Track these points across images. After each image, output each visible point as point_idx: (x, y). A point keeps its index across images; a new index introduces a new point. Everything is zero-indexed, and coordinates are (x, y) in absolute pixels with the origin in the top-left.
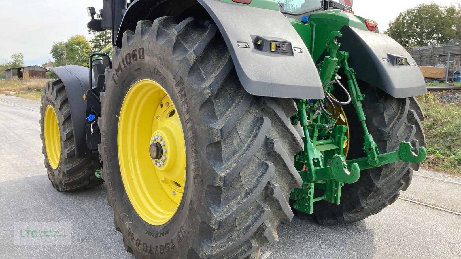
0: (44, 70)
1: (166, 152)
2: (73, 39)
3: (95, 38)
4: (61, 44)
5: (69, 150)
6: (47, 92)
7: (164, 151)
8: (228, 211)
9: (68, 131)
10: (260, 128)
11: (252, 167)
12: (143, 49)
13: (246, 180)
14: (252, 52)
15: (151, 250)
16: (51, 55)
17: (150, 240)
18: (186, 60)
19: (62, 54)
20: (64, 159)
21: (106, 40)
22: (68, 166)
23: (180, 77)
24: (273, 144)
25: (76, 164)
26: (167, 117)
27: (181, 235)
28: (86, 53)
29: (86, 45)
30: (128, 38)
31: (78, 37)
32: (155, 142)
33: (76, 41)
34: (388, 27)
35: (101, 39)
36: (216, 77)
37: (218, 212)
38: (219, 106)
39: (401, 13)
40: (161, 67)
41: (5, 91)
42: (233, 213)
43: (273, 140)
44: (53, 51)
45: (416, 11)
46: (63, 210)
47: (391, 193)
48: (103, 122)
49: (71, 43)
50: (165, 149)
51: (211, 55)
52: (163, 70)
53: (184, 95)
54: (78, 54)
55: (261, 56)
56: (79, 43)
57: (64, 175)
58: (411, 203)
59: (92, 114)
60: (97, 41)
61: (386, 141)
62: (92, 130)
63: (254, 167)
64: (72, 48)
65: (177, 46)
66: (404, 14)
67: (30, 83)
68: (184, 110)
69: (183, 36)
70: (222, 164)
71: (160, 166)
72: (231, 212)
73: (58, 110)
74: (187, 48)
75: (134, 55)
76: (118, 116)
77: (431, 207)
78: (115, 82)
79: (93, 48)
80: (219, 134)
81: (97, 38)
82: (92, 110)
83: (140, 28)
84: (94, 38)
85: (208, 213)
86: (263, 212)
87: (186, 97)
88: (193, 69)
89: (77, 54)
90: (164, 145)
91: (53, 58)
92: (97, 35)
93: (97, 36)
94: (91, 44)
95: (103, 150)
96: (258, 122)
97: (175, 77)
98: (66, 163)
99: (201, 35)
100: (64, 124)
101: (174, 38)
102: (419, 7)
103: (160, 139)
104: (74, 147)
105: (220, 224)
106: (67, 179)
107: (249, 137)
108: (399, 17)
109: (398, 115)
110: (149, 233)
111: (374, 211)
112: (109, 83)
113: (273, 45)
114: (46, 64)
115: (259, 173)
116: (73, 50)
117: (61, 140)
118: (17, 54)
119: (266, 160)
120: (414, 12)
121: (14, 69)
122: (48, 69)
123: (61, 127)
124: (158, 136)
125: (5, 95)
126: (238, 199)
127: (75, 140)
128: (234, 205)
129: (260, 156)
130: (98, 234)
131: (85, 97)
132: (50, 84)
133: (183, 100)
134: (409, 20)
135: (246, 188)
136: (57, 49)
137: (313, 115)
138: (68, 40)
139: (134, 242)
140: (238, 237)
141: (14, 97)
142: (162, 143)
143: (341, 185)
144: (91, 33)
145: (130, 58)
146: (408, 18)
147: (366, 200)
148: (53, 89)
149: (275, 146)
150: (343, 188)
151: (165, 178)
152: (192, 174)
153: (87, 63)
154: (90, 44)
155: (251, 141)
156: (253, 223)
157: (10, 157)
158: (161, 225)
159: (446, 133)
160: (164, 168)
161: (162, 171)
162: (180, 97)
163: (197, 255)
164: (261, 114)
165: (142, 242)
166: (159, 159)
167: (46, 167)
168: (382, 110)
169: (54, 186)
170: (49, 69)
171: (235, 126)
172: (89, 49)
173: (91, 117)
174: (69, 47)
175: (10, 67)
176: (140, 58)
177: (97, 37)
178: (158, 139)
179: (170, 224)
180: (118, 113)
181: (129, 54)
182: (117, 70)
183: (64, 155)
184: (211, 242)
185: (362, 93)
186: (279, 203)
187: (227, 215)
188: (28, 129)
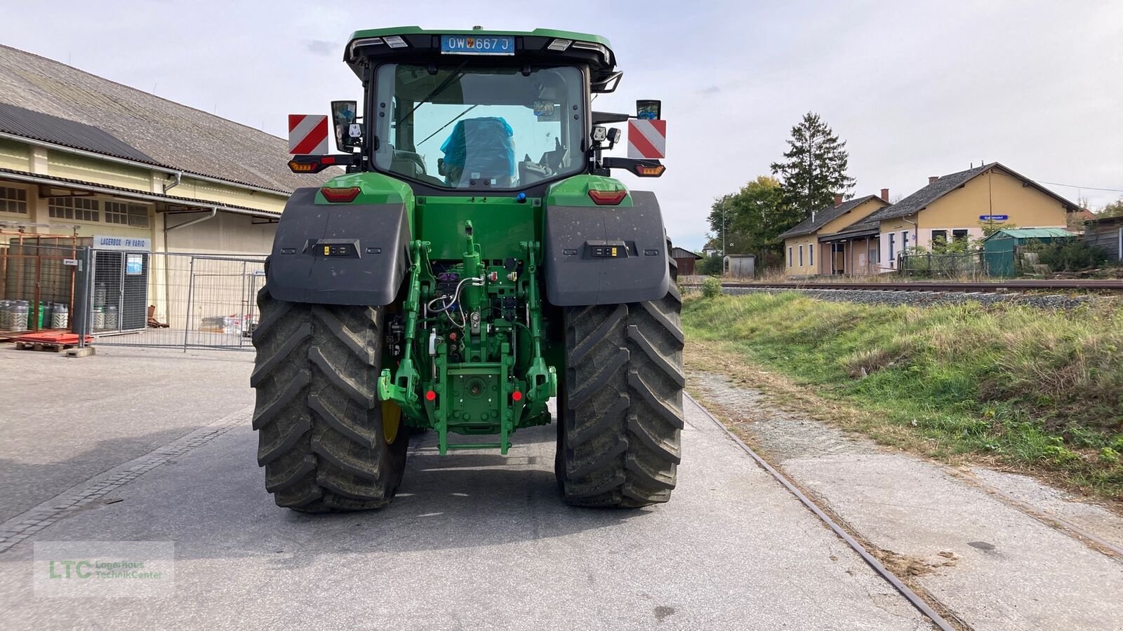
3: (787, 182)
14: (297, 257)
21: (810, 184)
31: (763, 181)
33: (757, 189)
35: (800, 183)
49: (747, 194)
60: (790, 188)
81: (791, 180)
84: (783, 181)
93: (790, 176)
113: (327, 249)
136: (721, 210)
138: (742, 190)
144: (777, 171)
174: (741, 205)
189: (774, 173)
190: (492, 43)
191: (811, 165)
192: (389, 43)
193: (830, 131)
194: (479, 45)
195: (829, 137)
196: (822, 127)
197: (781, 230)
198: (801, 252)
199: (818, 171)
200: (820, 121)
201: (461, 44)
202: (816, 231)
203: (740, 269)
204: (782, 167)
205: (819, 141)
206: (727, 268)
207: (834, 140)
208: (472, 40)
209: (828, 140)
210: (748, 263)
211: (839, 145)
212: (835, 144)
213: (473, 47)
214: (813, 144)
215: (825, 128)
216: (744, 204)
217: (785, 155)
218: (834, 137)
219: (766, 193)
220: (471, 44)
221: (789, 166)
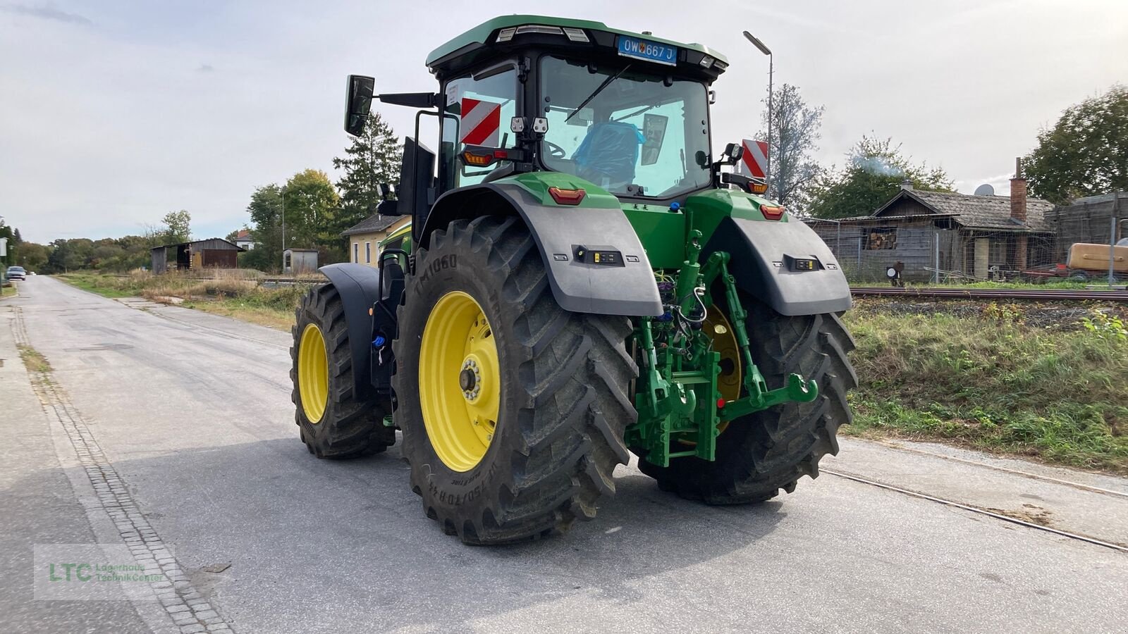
0: (234, 248)
1: (479, 381)
2: (299, 178)
3: (349, 178)
4: (271, 189)
5: (343, 390)
6: (307, 304)
7: (477, 379)
8: (540, 437)
9: (342, 362)
10: (578, 347)
11: (569, 391)
12: (455, 256)
13: (562, 404)
14: (571, 264)
15: (458, 501)
16: (250, 214)
17: (458, 490)
18: (501, 273)
19: (273, 213)
20: (333, 404)
21: (372, 182)
22: (339, 415)
23: (495, 290)
24: (593, 365)
25: (351, 412)
26: (482, 338)
27: (492, 472)
28: (328, 210)
29: (327, 190)
30: (437, 239)
31: (310, 174)
32: (467, 369)
33: (305, 182)
34: (1038, 145)
35: (361, 180)
36: (531, 292)
37: (530, 437)
38: (533, 322)
39: (1068, 112)
40: (475, 279)
41: (162, 297)
42: (546, 439)
43: (594, 361)
44: (253, 205)
45: (1106, 106)
46: (333, 479)
47: (798, 452)
48: (399, 346)
49: (295, 187)
50: (479, 376)
51: (529, 266)
52: (477, 282)
53: (499, 311)
54: (310, 212)
55: (582, 269)
56: (312, 188)
57: (332, 428)
58: (881, 489)
59: (380, 336)
60: (352, 184)
61: (782, 375)
62: (380, 358)
63: (572, 391)
64: (296, 200)
65: (492, 256)
66: (1076, 113)
67: (210, 279)
68: (498, 328)
69: (500, 244)
70: (535, 385)
71: (472, 399)
72: (544, 437)
73: (328, 330)
74: (503, 258)
75: (444, 262)
76: (421, 337)
77: (908, 494)
78: (419, 293)
79: (343, 200)
80: (532, 353)
81: (353, 177)
82: (381, 330)
83: (452, 231)
84: (345, 177)
85: (520, 439)
86: (582, 442)
87: (500, 313)
88: (508, 283)
89: (305, 212)
90: (477, 373)
91: (254, 221)
92: (354, 171)
93: (352, 172)
94: (340, 189)
95: (399, 383)
96: (578, 340)
97: (489, 292)
98: (336, 410)
99: (521, 242)
100: (336, 351)
101: (490, 248)
102: (1113, 94)
103: (472, 364)
104: (350, 385)
105: (531, 449)
106: (335, 436)
107: (566, 357)
108: (1065, 119)
109: (801, 339)
110: (455, 483)
111: (781, 480)
112: (411, 293)
113: (597, 256)
114: (235, 234)
115: (577, 398)
116: (299, 203)
117: (330, 376)
118: (177, 212)
119: (587, 383)
120: (1101, 109)
121: (170, 247)
122: (239, 244)
123: (332, 356)
124: (470, 361)
125: (163, 305)
126: (552, 425)
127: (353, 376)
128: (547, 430)
129: (579, 378)
130: (387, 504)
131: (371, 310)
132: (314, 292)
133: (497, 316)
134: (1090, 127)
135: (561, 413)
136: (264, 201)
137: (674, 337)
138: (289, 182)
139: (438, 496)
140: (554, 469)
141: (182, 310)
142: (475, 370)
143: (715, 434)
144: (339, 167)
145: (439, 265)
146: (1087, 123)
147: (763, 462)
148: (319, 300)
149: (596, 367)
150: (718, 440)
151: (479, 418)
152: (505, 399)
153: (330, 234)
154: (336, 190)
155: (567, 361)
156: (570, 454)
157: (226, 414)
158: (471, 470)
159: (1013, 382)
160: (476, 401)
161: (474, 406)
162: (494, 313)
163: (509, 491)
164: (582, 332)
165: (447, 495)
166: (471, 390)
167: (298, 423)
168: (775, 332)
169: (312, 452)
170: (243, 245)
171: (550, 345)
172: (334, 201)
173: (379, 341)
174: (289, 197)
175: (161, 241)
176: (451, 266)
177: (352, 175)
178: (470, 364)
179: (482, 465)
180: (421, 333)
181: (438, 259)
182: (422, 279)
183: (333, 397)
184: (524, 474)
185: (744, 308)
186: (602, 435)
187: (540, 440)
188: (238, 371)
189: (336, 168)
190: (659, 51)
191: (373, 163)
192: (569, 35)
193: (392, 132)
194: (649, 51)
195: (390, 137)
196: (383, 126)
197: (344, 225)
198: (368, 249)
199: (380, 170)
200: (381, 121)
201: (635, 47)
202: (386, 229)
203: (303, 263)
204: (345, 163)
205: (381, 140)
206: (288, 264)
207: (395, 141)
208: (644, 45)
209: (389, 140)
210: (312, 257)
211: (400, 146)
212: (396, 145)
213: (644, 52)
214: (375, 143)
215: (386, 128)
216: (294, 196)
217: (347, 150)
218: (395, 138)
219: (316, 186)
220: (643, 48)
221: (351, 162)
